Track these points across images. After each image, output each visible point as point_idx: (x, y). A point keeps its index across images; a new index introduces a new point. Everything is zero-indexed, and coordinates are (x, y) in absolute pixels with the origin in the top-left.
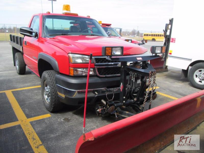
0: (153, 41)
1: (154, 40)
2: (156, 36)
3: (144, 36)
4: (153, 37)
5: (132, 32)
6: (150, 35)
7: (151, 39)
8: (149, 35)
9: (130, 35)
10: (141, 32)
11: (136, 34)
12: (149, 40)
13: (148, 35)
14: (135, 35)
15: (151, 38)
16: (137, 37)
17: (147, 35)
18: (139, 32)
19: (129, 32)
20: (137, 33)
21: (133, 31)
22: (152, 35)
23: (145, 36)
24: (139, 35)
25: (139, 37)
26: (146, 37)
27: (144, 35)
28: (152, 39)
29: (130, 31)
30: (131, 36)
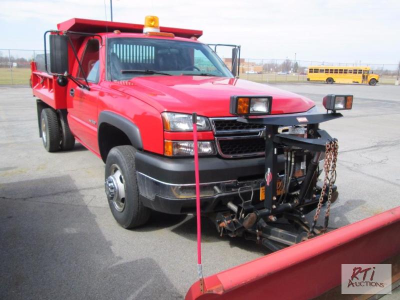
0: (328, 83)
1: (330, 81)
2: (335, 73)
3: (310, 72)
4: (330, 75)
5: (282, 65)
6: (322, 71)
7: (325, 79)
8: (320, 70)
9: (279, 71)
10: (301, 65)
11: (292, 69)
12: (320, 82)
13: (318, 70)
14: (290, 72)
15: (324, 77)
16: (294, 74)
17: (316, 71)
18: (298, 64)
19: (276, 65)
20: (294, 66)
21: (286, 61)
22: (327, 71)
23: (312, 72)
24: (298, 71)
25: (297, 75)
26: (313, 74)
27: (310, 70)
28: (327, 79)
29: (280, 63)
30: (281, 73)
